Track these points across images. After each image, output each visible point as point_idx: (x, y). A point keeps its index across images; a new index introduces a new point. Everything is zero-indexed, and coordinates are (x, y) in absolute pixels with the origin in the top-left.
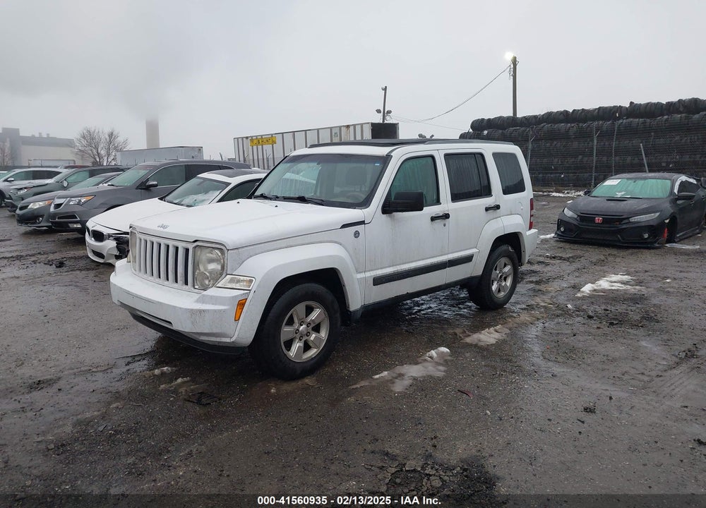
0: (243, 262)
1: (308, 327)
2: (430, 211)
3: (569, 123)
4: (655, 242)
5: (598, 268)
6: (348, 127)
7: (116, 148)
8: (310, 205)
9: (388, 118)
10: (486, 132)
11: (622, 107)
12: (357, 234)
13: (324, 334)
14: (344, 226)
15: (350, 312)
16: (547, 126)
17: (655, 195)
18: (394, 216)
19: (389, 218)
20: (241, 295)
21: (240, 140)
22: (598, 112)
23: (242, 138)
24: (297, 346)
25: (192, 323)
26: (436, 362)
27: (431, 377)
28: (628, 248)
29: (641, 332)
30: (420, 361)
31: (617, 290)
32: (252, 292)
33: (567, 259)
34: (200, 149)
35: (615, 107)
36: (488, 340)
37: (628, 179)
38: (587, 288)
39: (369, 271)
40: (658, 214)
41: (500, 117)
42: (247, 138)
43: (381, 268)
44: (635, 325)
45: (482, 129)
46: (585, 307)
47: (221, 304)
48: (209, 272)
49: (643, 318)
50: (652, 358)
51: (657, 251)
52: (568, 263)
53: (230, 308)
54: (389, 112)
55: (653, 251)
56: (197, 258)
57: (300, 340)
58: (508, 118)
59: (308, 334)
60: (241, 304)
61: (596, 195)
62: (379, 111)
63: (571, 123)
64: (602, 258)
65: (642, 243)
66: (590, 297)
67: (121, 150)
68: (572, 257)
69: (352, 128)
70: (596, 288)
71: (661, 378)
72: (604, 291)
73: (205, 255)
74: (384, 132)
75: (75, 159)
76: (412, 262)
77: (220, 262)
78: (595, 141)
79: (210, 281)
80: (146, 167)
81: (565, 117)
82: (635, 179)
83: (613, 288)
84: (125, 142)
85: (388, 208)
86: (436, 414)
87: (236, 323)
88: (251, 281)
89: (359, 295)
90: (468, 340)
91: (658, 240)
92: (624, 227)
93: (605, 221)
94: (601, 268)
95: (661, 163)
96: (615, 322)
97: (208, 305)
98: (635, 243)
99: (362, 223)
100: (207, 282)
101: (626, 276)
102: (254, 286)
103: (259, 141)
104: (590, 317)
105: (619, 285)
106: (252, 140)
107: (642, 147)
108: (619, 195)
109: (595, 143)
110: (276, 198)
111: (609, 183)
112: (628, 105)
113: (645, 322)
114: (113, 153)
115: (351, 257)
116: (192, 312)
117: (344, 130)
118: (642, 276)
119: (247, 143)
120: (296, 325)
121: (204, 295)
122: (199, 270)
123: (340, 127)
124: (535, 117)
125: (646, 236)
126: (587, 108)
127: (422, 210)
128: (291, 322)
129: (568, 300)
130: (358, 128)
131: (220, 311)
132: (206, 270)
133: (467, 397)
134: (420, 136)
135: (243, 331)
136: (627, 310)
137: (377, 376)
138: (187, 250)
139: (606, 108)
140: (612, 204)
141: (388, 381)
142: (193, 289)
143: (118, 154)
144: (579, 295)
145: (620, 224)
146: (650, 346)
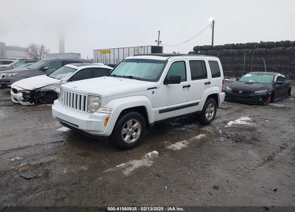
0: (108, 102)
1: (133, 129)
2: (183, 83)
3: (234, 49)
4: (265, 103)
5: (237, 114)
6: (141, 47)
7: (44, 53)
8: (134, 80)
9: (160, 44)
10: (199, 52)
11: (257, 43)
12: (153, 92)
13: (139, 133)
14: (148, 89)
15: (150, 124)
16: (225, 50)
17: (266, 82)
18: (168, 85)
19: (166, 86)
20: (107, 115)
21: (96, 51)
22: (247, 45)
23: (97, 50)
24: (127, 137)
25: (87, 126)
26: (150, 159)
27: (145, 167)
28: (253, 105)
29: (249, 146)
30: (142, 158)
31: (244, 125)
32: (112, 114)
33: (225, 109)
34: (79, 54)
35: (254, 43)
36: (178, 148)
37: (255, 74)
38: (230, 123)
39: (158, 107)
40: (266, 90)
41: (206, 46)
42: (99, 50)
43: (162, 107)
44: (248, 143)
45: (198, 50)
46: (227, 132)
47: (99, 119)
48: (94, 106)
49: (252, 139)
50: (252, 160)
51: (265, 107)
52: (225, 111)
53: (103, 121)
54: (161, 42)
55: (263, 106)
56: (89, 100)
57: (129, 134)
58: (209, 46)
59: (132, 133)
60: (107, 119)
61: (241, 81)
62: (156, 41)
63: (235, 49)
64: (241, 109)
65: (259, 103)
66: (231, 127)
67: (46, 54)
68: (227, 108)
69: (143, 48)
70: (234, 123)
71: (254, 171)
72: (237, 125)
73: (92, 99)
74: (157, 50)
75: (26, 56)
76: (175, 104)
77: (99, 102)
78: (245, 57)
79: (94, 109)
80: (44, 61)
81: (233, 46)
82: (258, 75)
83: (242, 124)
84: (48, 50)
85: (166, 82)
86: (140, 188)
87: (104, 127)
88: (111, 110)
89: (153, 117)
90: (169, 147)
91: (266, 102)
92: (251, 95)
93: (244, 92)
94: (239, 113)
95: (272, 68)
96: (239, 141)
97: (94, 119)
98: (255, 103)
99: (156, 88)
100: (93, 110)
101: (249, 118)
102: (112, 112)
103: (104, 52)
104: (228, 138)
105: (245, 122)
106: (101, 51)
107: (264, 61)
108: (251, 81)
109: (245, 58)
110: (120, 77)
111: (247, 75)
112: (259, 43)
113: (253, 141)
114: (43, 55)
115: (151, 102)
116: (87, 122)
117: (140, 48)
118: (256, 118)
119: (99, 52)
120: (128, 128)
121: (92, 115)
122: (90, 105)
123: (138, 47)
124: (220, 46)
125: (261, 100)
126: (242, 43)
127: (180, 83)
128: (126, 127)
129: (220, 129)
130: (146, 48)
131: (99, 121)
132: (93, 105)
133: (159, 179)
134: (174, 52)
135: (107, 130)
136: (246, 135)
137: (118, 166)
138: (85, 97)
139: (251, 43)
140: (247, 85)
141: (123, 168)
142: (87, 112)
143: (45, 55)
144: (226, 126)
145: (250, 94)
146: (252, 153)
